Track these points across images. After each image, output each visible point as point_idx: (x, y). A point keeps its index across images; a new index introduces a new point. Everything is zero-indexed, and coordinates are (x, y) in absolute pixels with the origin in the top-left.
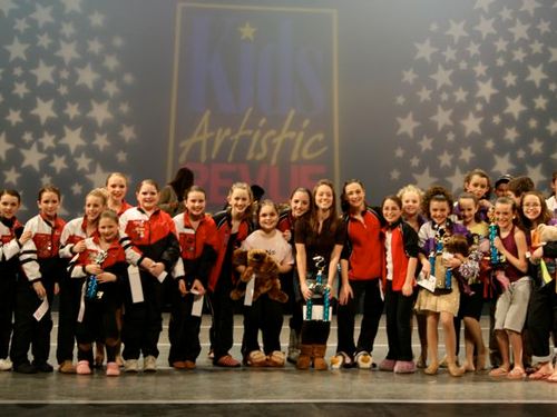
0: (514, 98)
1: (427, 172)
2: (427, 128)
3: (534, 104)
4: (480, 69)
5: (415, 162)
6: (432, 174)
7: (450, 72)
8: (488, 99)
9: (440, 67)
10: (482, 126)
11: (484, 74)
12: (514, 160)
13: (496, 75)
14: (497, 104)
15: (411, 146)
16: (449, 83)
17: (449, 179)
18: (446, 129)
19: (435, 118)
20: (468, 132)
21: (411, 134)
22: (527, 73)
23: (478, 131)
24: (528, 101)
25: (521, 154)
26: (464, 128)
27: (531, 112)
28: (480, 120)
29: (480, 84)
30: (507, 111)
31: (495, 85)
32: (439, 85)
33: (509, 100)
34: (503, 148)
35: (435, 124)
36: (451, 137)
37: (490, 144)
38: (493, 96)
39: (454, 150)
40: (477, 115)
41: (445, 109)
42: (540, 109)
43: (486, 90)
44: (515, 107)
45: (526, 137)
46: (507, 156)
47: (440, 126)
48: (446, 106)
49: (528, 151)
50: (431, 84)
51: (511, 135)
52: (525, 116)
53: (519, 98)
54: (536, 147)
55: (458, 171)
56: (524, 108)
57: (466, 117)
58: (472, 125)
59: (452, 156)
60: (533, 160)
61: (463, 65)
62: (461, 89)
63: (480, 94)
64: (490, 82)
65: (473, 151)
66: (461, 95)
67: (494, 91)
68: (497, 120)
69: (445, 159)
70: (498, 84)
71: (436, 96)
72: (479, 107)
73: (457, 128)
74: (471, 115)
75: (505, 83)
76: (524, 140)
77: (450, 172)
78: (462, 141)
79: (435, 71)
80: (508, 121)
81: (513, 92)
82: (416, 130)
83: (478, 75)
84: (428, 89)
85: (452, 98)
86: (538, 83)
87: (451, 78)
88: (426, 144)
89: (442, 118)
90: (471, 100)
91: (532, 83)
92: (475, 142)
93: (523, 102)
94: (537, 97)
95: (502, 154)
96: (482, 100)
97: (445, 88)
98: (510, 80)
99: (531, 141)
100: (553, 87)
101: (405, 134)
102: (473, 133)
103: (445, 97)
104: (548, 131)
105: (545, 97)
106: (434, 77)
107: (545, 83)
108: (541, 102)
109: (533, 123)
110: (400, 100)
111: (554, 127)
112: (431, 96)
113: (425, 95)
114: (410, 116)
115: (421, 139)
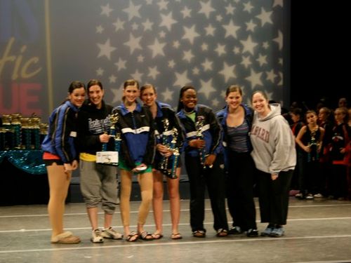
0: (189, 27)
2: (121, 52)
3: (205, 32)
4: (163, 4)
5: (113, 79)
7: (139, 7)
8: (169, 28)
9: (131, 3)
10: (165, 49)
11: (166, 8)
12: (190, 76)
13: (174, 9)
14: (177, 32)
15: (109, 66)
16: (138, 15)
18: (137, 52)
19: (128, 44)
20: (154, 55)
21: (109, 56)
22: (200, 7)
23: (163, 54)
24: (200, 29)
25: (196, 71)
26: (151, 51)
27: (203, 38)
28: (163, 45)
29: (163, 16)
30: (185, 37)
31: (174, 17)
32: (130, 18)
33: (186, 29)
34: (182, 67)
35: (128, 49)
36: (141, 59)
37: (172, 64)
38: (173, 26)
39: (144, 68)
40: (161, 41)
41: (136, 36)
42: (210, 36)
43: (168, 21)
44: (190, 34)
45: (199, 58)
46: (185, 73)
47: (132, 50)
48: (136, 34)
49: (201, 68)
50: (124, 17)
51: (188, 56)
52: (198, 41)
53: (193, 28)
54: (208, 65)
56: (197, 35)
57: (152, 43)
58: (157, 49)
59: (142, 74)
60: (205, 76)
62: (148, 20)
63: (162, 24)
64: (170, 14)
65: (158, 70)
66: (148, 25)
67: (175, 22)
68: (176, 44)
69: (137, 77)
70: (177, 16)
71: (128, 25)
72: (162, 34)
73: (146, 52)
74: (156, 41)
75: (182, 15)
76: (198, 61)
78: (150, 62)
79: (127, 6)
80: (185, 45)
81: (188, 22)
82: (113, 54)
83: (161, 9)
84: (122, 20)
85: (141, 28)
86: (208, 15)
87: (140, 11)
88: (121, 65)
89: (134, 44)
90: (156, 29)
91: (203, 15)
92: (160, 62)
93: (197, 30)
94: (208, 26)
95: (181, 72)
96: (164, 29)
97: (135, 20)
98: (186, 12)
99: (203, 61)
100: (219, 18)
101: (104, 57)
102: (158, 56)
103: (135, 27)
104: (217, 53)
105: (213, 26)
106: (126, 10)
107: (213, 15)
108: (210, 30)
109: (205, 47)
110: (100, 29)
111: (221, 50)
112: (124, 26)
113: (119, 25)
114: (108, 43)
115: (117, 61)
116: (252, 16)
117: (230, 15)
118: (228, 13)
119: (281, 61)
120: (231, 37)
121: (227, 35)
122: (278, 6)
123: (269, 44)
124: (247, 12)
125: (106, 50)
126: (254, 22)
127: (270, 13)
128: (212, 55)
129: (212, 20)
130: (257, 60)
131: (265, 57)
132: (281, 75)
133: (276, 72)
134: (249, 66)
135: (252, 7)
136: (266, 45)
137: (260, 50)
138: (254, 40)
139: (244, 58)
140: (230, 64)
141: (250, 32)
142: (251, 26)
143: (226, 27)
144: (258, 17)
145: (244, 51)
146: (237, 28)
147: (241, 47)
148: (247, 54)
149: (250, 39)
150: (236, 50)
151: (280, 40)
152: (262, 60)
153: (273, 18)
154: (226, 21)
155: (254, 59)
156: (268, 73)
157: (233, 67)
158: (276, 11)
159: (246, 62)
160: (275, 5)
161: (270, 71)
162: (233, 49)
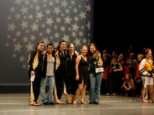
0: (49, 18)
1: (19, 44)
2: (19, 28)
3: (56, 21)
4: (38, 8)
5: (14, 40)
6: (21, 44)
7: (27, 8)
8: (40, 18)
9: (24, 7)
10: (38, 28)
11: (39, 9)
12: (49, 40)
13: (43, 10)
14: (43, 20)
15: (13, 34)
16: (27, 12)
17: (27, 46)
18: (26, 29)
20: (33, 30)
21: (13, 30)
22: (54, 10)
23: (37, 29)
24: (54, 19)
25: (52, 38)
26: (32, 28)
27: (55, 23)
28: (38, 26)
29: (38, 13)
30: (47, 23)
34: (45, 35)
35: (22, 27)
36: (27, 31)
37: (41, 34)
38: (42, 17)
39: (29, 36)
40: (37, 24)
41: (25, 22)
42: (58, 22)
43: (40, 15)
44: (50, 21)
46: (47, 39)
47: (23, 28)
48: (26, 21)
49: (54, 36)
51: (48, 31)
52: (53, 25)
53: (51, 18)
54: (57, 35)
55: (30, 43)
57: (33, 25)
58: (35, 27)
59: (28, 38)
61: (32, 6)
62: (31, 15)
64: (41, 12)
65: (35, 37)
68: (43, 26)
69: (25, 39)
70: (44, 13)
71: (22, 17)
72: (37, 21)
73: (30, 29)
74: (34, 24)
75: (46, 13)
76: (53, 33)
77: (27, 44)
78: (31, 33)
79: (22, 8)
80: (47, 26)
81: (49, 16)
83: (37, 10)
85: (28, 18)
86: (57, 13)
87: (28, 10)
88: (18, 34)
89: (24, 25)
90: (35, 18)
91: (56, 13)
92: (36, 33)
93: (53, 20)
94: (57, 18)
96: (38, 18)
97: (25, 14)
98: (48, 12)
99: (55, 33)
100: (62, 15)
101: (11, 30)
102: (35, 30)
103: (25, 17)
104: (61, 30)
105: (60, 18)
106: (21, 10)
107: (60, 13)
108: (58, 20)
109: (56, 27)
110: (9, 18)
111: (63, 29)
112: (20, 17)
113: (18, 16)
114: (13, 24)
115: (17, 32)
116: (77, 14)
117: (67, 14)
118: (66, 13)
119: (89, 35)
120: (67, 23)
121: (66, 22)
122: (88, 11)
123: (84, 27)
124: (75, 13)
125: (12, 27)
126: (78, 17)
127: (85, 14)
128: (59, 31)
129: (59, 15)
130: (79, 34)
131: (82, 32)
132: (89, 41)
133: (87, 39)
134: (75, 36)
135: (77, 11)
136: (83, 27)
137: (80, 30)
138: (77, 25)
139: (73, 32)
140: (67, 35)
141: (76, 21)
142: (76, 19)
143: (65, 19)
144: (79, 15)
145: (73, 30)
146: (70, 19)
147: (72, 28)
148: (74, 31)
149: (76, 24)
150: (70, 29)
151: (89, 25)
152: (81, 34)
153: (86, 16)
154: (66, 16)
155: (77, 33)
156: (83, 39)
157: (68, 36)
158: (88, 12)
159: (74, 34)
160: (87, 10)
161: (84, 39)
162: (68, 28)
